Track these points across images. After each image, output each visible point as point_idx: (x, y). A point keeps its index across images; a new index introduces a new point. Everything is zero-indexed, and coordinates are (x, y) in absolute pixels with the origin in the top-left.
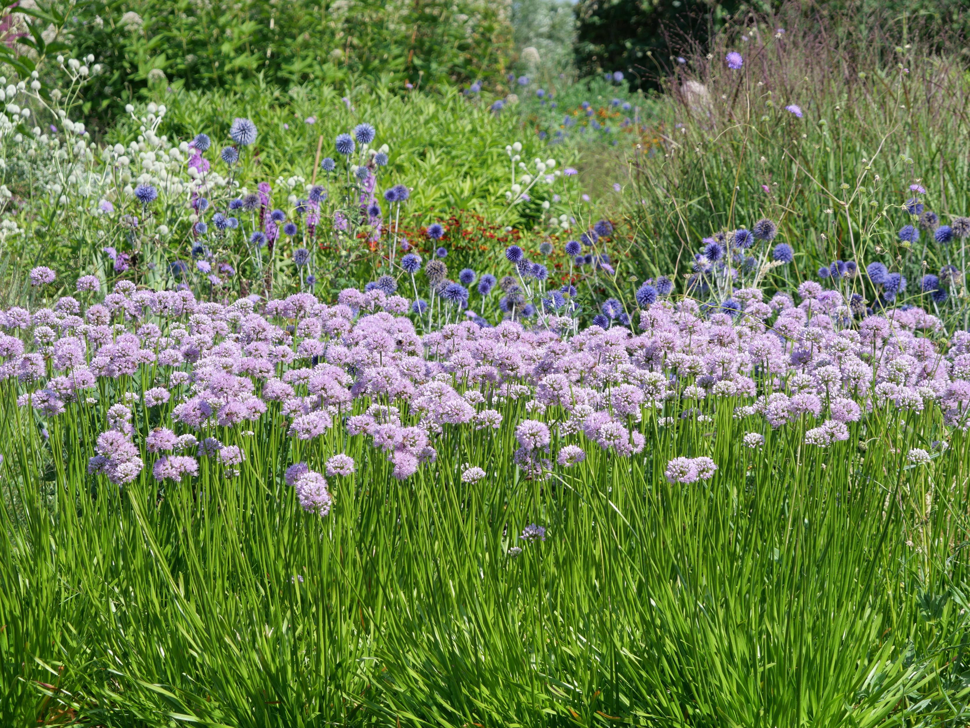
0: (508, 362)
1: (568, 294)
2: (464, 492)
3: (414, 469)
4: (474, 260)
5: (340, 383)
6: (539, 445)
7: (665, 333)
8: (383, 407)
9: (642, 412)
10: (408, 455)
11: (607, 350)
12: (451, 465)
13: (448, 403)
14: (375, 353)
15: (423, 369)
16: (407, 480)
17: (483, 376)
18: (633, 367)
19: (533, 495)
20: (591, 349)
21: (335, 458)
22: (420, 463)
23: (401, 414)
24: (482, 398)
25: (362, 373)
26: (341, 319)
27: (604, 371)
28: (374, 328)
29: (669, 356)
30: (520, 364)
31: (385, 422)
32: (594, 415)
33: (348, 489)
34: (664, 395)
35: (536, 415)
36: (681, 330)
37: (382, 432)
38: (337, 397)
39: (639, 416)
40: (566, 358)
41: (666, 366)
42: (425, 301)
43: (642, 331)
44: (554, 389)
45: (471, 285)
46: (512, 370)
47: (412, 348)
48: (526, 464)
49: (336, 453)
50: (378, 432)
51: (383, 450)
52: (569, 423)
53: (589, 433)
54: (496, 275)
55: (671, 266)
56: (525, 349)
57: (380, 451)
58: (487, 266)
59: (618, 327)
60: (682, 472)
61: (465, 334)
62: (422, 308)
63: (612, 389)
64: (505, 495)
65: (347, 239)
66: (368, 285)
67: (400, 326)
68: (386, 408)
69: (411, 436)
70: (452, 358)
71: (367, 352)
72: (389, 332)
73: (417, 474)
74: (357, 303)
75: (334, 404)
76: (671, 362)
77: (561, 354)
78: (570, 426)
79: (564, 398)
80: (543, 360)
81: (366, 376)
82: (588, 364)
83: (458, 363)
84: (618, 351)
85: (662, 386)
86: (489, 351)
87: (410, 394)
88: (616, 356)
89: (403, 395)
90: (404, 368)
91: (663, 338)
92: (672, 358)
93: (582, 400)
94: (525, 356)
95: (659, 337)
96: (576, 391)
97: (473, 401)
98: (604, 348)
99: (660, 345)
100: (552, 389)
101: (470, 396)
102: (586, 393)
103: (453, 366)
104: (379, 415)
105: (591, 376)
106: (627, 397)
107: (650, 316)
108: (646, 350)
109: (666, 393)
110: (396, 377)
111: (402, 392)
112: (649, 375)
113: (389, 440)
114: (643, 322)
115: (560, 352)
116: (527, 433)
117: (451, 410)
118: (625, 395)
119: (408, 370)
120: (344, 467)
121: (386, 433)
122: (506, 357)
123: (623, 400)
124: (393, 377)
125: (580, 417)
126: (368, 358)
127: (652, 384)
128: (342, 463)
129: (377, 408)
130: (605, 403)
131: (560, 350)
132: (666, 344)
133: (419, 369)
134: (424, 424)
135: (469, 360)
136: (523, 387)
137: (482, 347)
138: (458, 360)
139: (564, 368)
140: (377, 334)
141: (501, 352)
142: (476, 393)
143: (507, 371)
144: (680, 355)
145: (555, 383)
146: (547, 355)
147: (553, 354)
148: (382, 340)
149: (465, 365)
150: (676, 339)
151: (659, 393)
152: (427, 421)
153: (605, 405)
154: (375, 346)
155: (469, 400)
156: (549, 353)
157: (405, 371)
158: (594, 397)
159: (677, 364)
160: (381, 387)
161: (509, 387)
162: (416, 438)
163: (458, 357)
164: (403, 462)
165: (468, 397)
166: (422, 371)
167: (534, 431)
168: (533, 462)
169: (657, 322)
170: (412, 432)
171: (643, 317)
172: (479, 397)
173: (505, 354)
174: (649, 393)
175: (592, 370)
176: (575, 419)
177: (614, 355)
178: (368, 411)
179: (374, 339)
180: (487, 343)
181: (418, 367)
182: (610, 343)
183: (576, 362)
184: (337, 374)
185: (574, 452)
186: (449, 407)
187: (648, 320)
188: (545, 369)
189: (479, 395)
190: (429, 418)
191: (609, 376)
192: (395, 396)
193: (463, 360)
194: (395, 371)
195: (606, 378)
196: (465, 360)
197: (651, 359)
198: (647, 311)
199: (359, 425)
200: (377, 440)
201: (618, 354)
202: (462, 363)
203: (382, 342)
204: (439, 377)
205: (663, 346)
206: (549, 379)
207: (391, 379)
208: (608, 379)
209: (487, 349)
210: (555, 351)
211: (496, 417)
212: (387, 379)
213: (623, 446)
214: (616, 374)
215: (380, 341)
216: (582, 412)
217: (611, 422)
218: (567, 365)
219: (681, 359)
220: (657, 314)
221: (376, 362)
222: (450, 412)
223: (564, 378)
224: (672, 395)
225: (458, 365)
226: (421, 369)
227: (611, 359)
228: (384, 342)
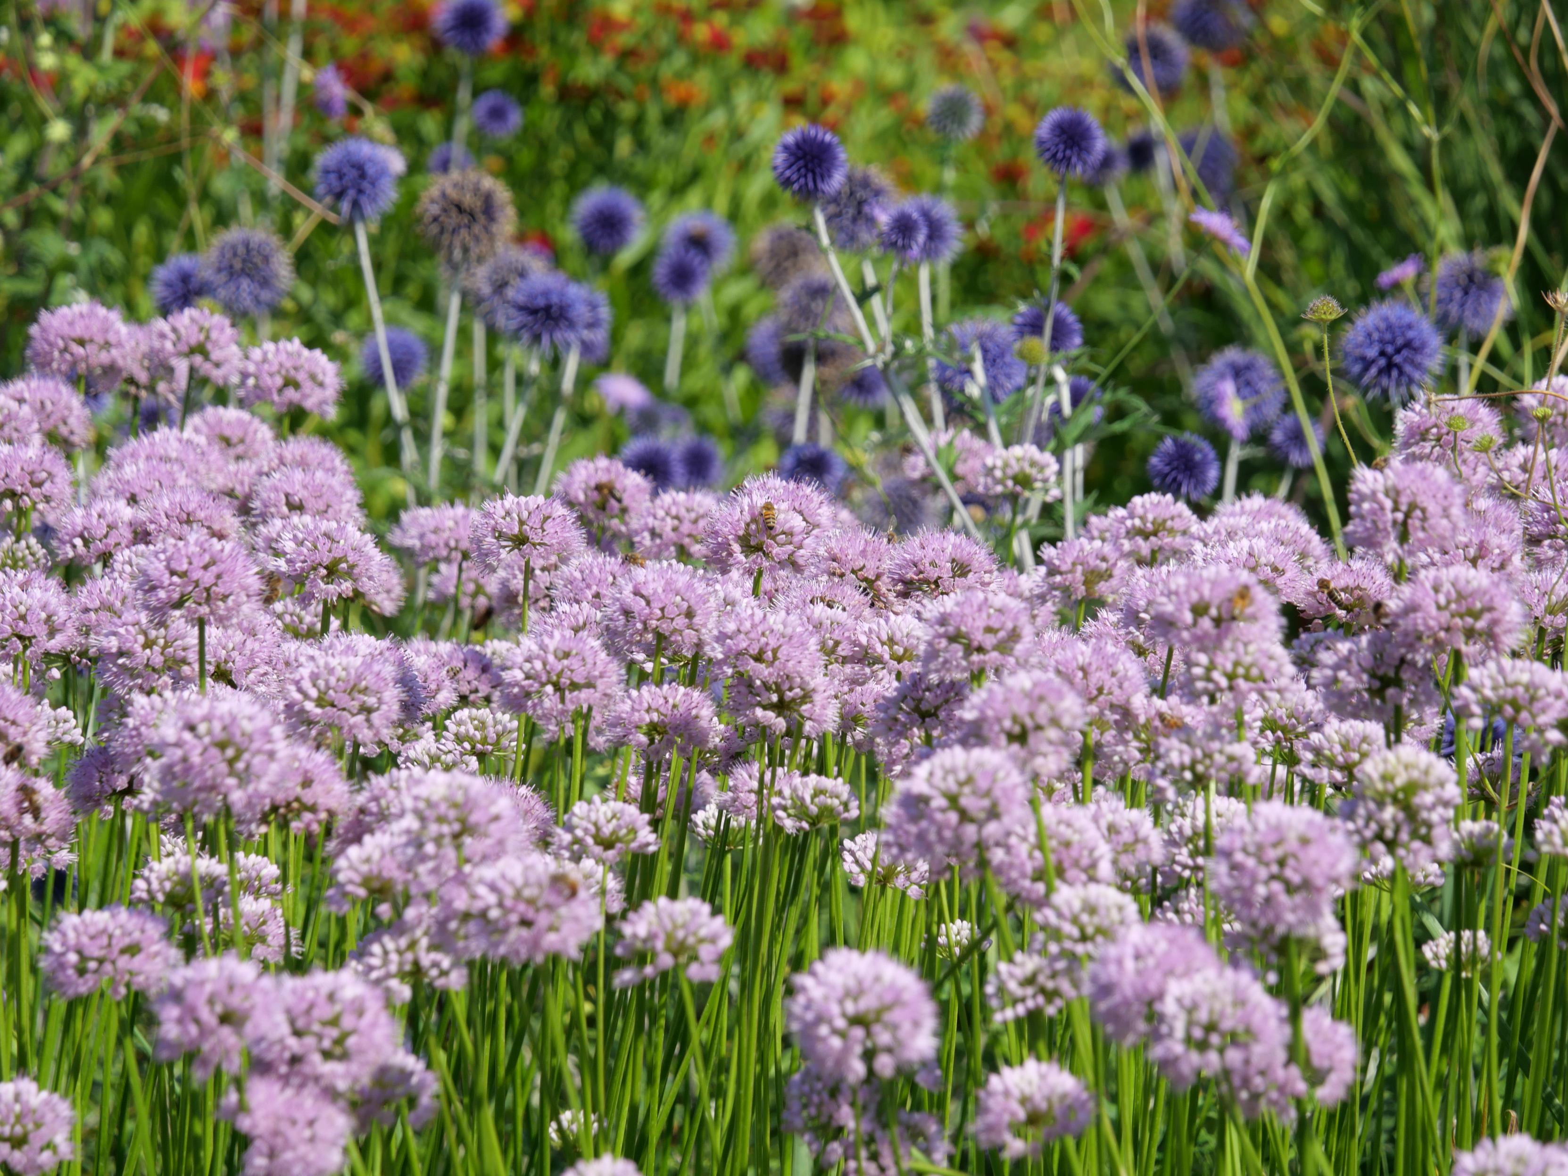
0: (762, 672)
1: (1040, 345)
4: (641, 145)
6: (885, 1065)
8: (207, 865)
9: (1350, 926)
10: (309, 1097)
13: (490, 872)
14: (177, 621)
15: (392, 699)
17: (653, 729)
24: (646, 835)
25: (121, 710)
26: (33, 448)
28: (183, 489)
29: (1472, 672)
30: (818, 681)
37: (198, 998)
39: (1334, 941)
41: (1460, 714)
44: (965, 816)
45: (626, 257)
46: (781, 707)
48: (836, 1133)
50: (176, 995)
52: (1028, 963)
53: (1113, 1015)
54: (734, 216)
55: (1506, 197)
58: (695, 176)
62: (402, 370)
65: (73, 61)
68: (218, 866)
69: (325, 1011)
71: (143, 617)
72: (244, 510)
74: (111, 370)
76: (1485, 703)
77: (996, 648)
78: (1030, 981)
79: (1008, 849)
80: (918, 668)
81: (136, 728)
82: (1117, 691)
83: (544, 678)
84: (1246, 644)
85: (1440, 810)
86: (680, 622)
87: (331, 813)
88: (1241, 671)
89: (298, 814)
90: (306, 696)
91: (1448, 594)
92: (1488, 683)
93: (1085, 862)
94: (837, 643)
95: (1428, 585)
96: (1060, 822)
97: (608, 845)
98: (1185, 635)
99: (1432, 623)
100: (953, 817)
101: (596, 824)
102: (1103, 824)
103: (522, 688)
104: (192, 900)
105: (1126, 743)
106: (1282, 863)
107: (1394, 493)
108: (1370, 643)
109: (1457, 829)
110: (268, 747)
111: (295, 805)
112: (1385, 761)
113: (226, 1032)
114: (1362, 518)
115: (989, 641)
116: (835, 1009)
117: (500, 905)
118: (1273, 854)
119: (320, 702)
120: (31, 1137)
121: (211, 1002)
122: (755, 650)
123: (1263, 873)
124: (255, 746)
125: (1076, 941)
126: (149, 644)
127: (1395, 800)
128: (19, 1118)
129: (182, 868)
130: (1190, 862)
131: (989, 630)
132: (1461, 616)
133: (372, 701)
134: (386, 953)
135: (590, 661)
136: (827, 783)
137: (648, 603)
138: (545, 664)
139: (1007, 724)
140: (186, 545)
141: (731, 627)
142: (622, 812)
143: (759, 712)
144: (1522, 671)
145: (967, 790)
146: (932, 654)
147: (958, 650)
148: (206, 568)
149: (575, 686)
150: (1504, 597)
151: (1427, 841)
152: (403, 942)
153: (1187, 873)
154: (176, 596)
155: (590, 841)
156: (944, 643)
157: (309, 706)
158: (1137, 841)
159: (1509, 710)
160: (200, 789)
161: (768, 776)
162: (348, 1022)
163: (543, 647)
164: (285, 1127)
165: (586, 831)
166: (384, 707)
167: (867, 1003)
168: (865, 1126)
169: (1424, 519)
170: (331, 997)
171: (1363, 498)
172: (633, 831)
173: (753, 635)
174: (1379, 836)
175: (1136, 717)
176: (1053, 948)
177: (1229, 667)
178: (140, 884)
179: (174, 565)
180: (669, 588)
181: (365, 691)
182: (1214, 612)
183: (1060, 696)
184: (6, 719)
185: (1046, 1091)
186: (493, 888)
187: (1382, 508)
188: (924, 707)
189: (633, 822)
190: (412, 928)
191: (1208, 755)
192: (264, 820)
193: (565, 662)
194: (264, 718)
195: (1194, 763)
196: (574, 663)
197: (1397, 682)
198: (1381, 470)
199: (97, 953)
200: (170, 1030)
201: (1248, 660)
202: (560, 674)
203: (208, 578)
204: (459, 723)
205: (1448, 629)
206: (939, 774)
207: (246, 756)
208: (1200, 768)
209: (671, 611)
210: (966, 636)
211: (703, 932)
212: (230, 752)
213: (1262, 1073)
214: (1236, 749)
215: (197, 575)
216: (1085, 918)
217: (1211, 973)
218: (1022, 708)
219: (1527, 688)
220: (1421, 485)
221: (184, 661)
222: (494, 913)
223: (1009, 765)
224: (1485, 842)
225: (543, 685)
226: (380, 701)
227: (1216, 683)
228: (219, 576)
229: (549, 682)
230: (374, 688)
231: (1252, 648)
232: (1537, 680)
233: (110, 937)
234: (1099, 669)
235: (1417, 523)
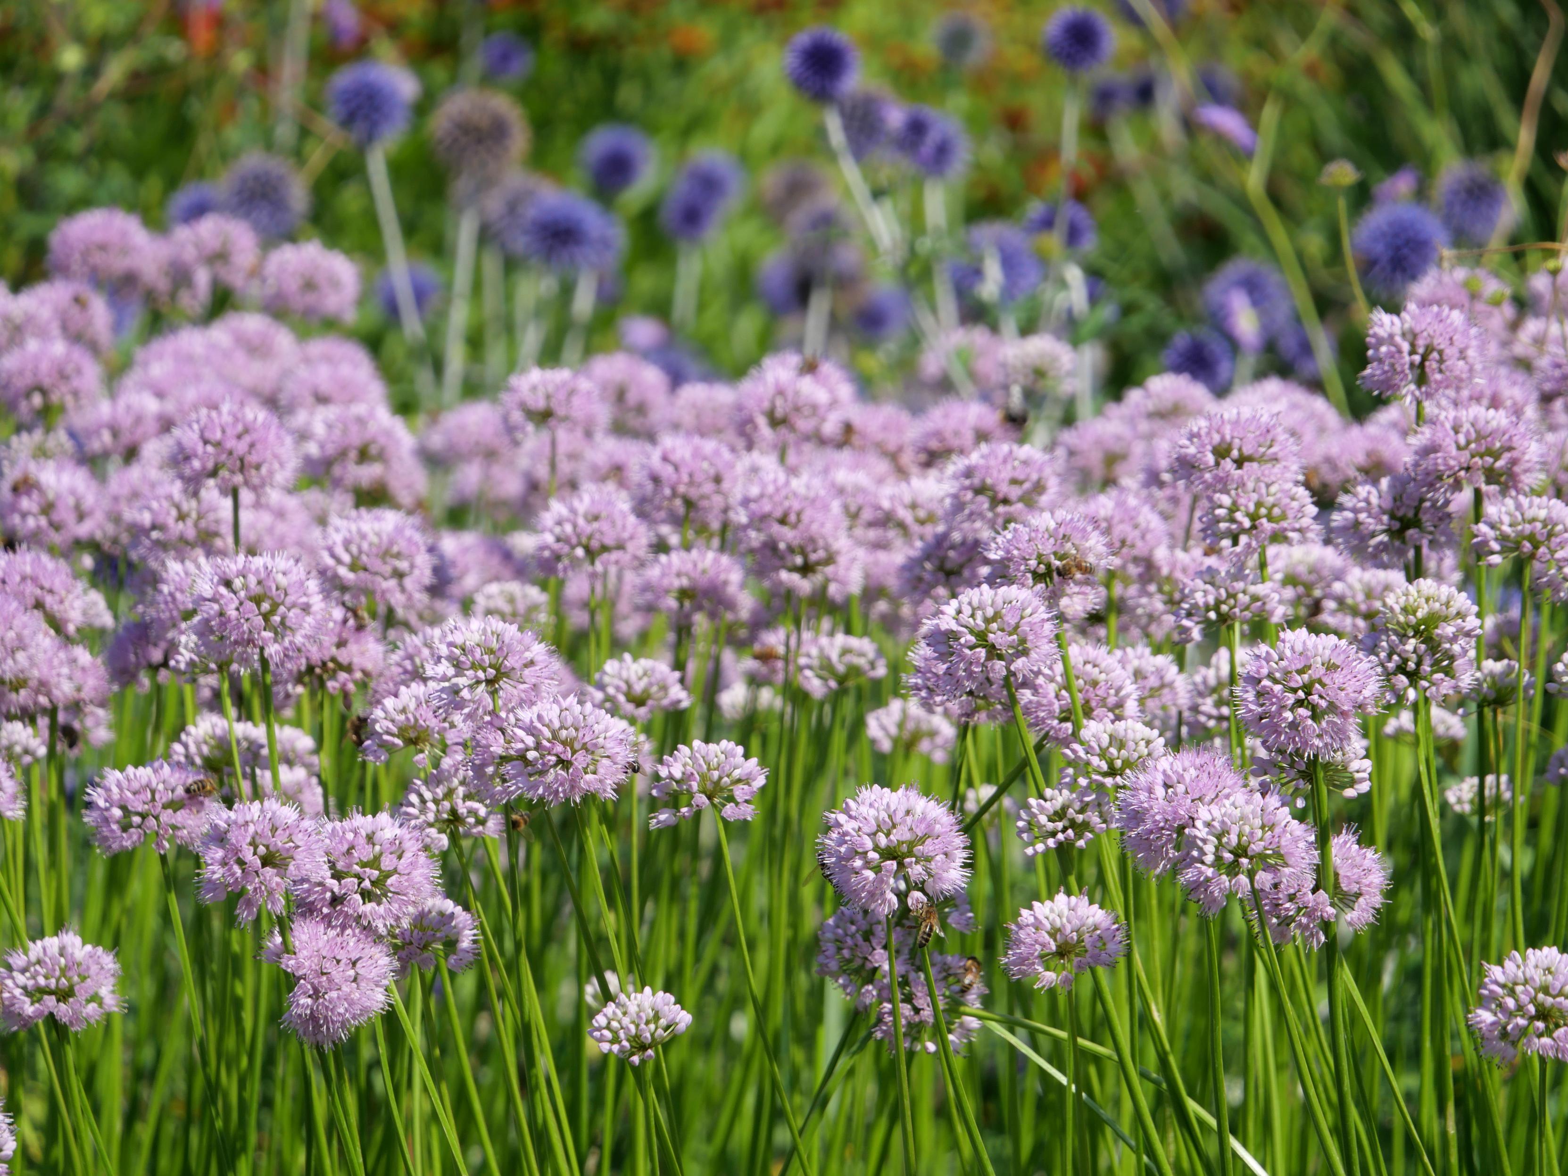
0: (787, 536)
1: (1054, 240)
2: (597, 1102)
3: (377, 1000)
5: (56, 624)
7: (1478, 411)
8: (242, 729)
9: (1375, 753)
10: (352, 939)
11: (1222, 484)
12: (540, 985)
13: (527, 715)
14: (210, 491)
15: (424, 564)
16: (351, 1048)
17: (684, 594)
18: (1331, 557)
19: (896, 1115)
20: (1153, 479)
21: (36, 949)
22: (402, 972)
23: (324, 761)
24: (677, 693)
25: (155, 580)
26: (59, 348)
27: (1210, 576)
28: (210, 385)
29: (1491, 510)
30: (841, 543)
31: (257, 794)
32: (1166, 763)
33: (89, 1085)
34: (1466, 680)
35: (915, 768)
36: (1546, 399)
37: (241, 839)
38: (43, 686)
39: (1361, 767)
40: (1044, 521)
41: (1480, 551)
42: (429, 271)
43: (1381, 402)
44: (993, 652)
45: (634, 200)
46: (806, 569)
47: (367, 474)
48: (870, 975)
49: (38, 934)
50: (219, 837)
51: (245, 915)
52: (1058, 798)
53: (1144, 842)
56: (861, 478)
57: (231, 921)
59: (1273, 385)
60: (1543, 1014)
61: (603, 413)
62: (419, 297)
63: (1242, 654)
64: (778, 1115)
66: (183, 198)
67: (323, 376)
68: (257, 732)
69: (365, 852)
70: (547, 518)
71: (176, 489)
72: (270, 400)
73: (390, 1018)
74: (134, 275)
75: (28, 716)
76: (1503, 538)
77: (1021, 499)
78: (1060, 815)
79: (1035, 689)
80: (941, 528)
81: (171, 594)
82: (1139, 544)
83: (574, 540)
84: (1268, 486)
85: (1462, 641)
86: (708, 487)
87: (366, 673)
88: (1263, 511)
89: (333, 676)
90: (339, 561)
91: (1468, 433)
92: (1506, 519)
93: (1112, 700)
94: (860, 509)
95: (1448, 426)
96: (1085, 663)
97: (639, 702)
98: (1208, 476)
99: (1452, 463)
100: (982, 653)
101: (627, 683)
102: (1130, 669)
103: (553, 551)
104: (230, 763)
105: (1150, 595)
106: (1308, 689)
107: (1412, 336)
108: (1392, 486)
109: (1479, 668)
110: (304, 599)
111: (331, 665)
112: (1406, 594)
113: (269, 871)
114: (1380, 361)
115: (1014, 492)
116: (869, 844)
117: (538, 747)
118: (1298, 680)
119: (353, 567)
120: (76, 988)
121: (254, 844)
122: (778, 513)
123: (1291, 699)
124: (290, 600)
125: (1105, 774)
126: (182, 517)
127: (1417, 633)
128: (64, 971)
129: (219, 732)
130: (1214, 712)
131: (1014, 482)
132: (1481, 457)
133: (403, 565)
134: (423, 801)
135: (619, 523)
136: (854, 642)
137: (677, 468)
138: (575, 526)
139: (1033, 563)
140: (220, 413)
141: (755, 491)
142: (653, 670)
143: (784, 575)
144: (1539, 507)
145: (994, 626)
146: (959, 506)
147: (984, 502)
148: (239, 437)
149: (605, 549)
150: (1524, 436)
151: (1448, 672)
152: (440, 791)
153: (1212, 723)
154: (210, 465)
155: (621, 698)
156: (969, 495)
157: (343, 571)
158: (1163, 686)
159: (1527, 546)
160: (236, 642)
161: (793, 642)
162: (387, 863)
163: (573, 511)
164: (329, 966)
165: (618, 688)
166: (417, 572)
167: (900, 835)
168: (900, 968)
169: (1441, 361)
170: (370, 839)
171: (1380, 342)
172: (664, 688)
173: (777, 499)
174: (1401, 669)
175: (1158, 569)
176: (1083, 782)
177: (1252, 507)
178: (178, 748)
179: (207, 435)
180: (697, 454)
181: (398, 556)
182: (1235, 453)
183: (1085, 536)
184: (42, 588)
185: (1076, 922)
186: (531, 730)
187: (1400, 351)
188: (949, 565)
189: (664, 680)
190: (449, 779)
191: (1232, 595)
192: (299, 679)
193: (595, 525)
194: (298, 572)
195: (1218, 603)
196: (604, 525)
197: (1415, 523)
198: (1398, 314)
199: (140, 808)
200: (215, 872)
201: (1270, 500)
202: (590, 537)
203: (241, 447)
204: (489, 597)
205: (1468, 469)
206: (967, 610)
207: (282, 609)
208: (1224, 608)
209: (699, 477)
210: (992, 488)
211: (737, 773)
212: (266, 606)
213: (1292, 898)
214: (1260, 589)
215: (230, 444)
216: (1113, 751)
217: (1240, 797)
218: (1047, 548)
219: (1545, 523)
220: (1438, 328)
221: (216, 534)
222: (532, 755)
223: (1036, 602)
224: (1507, 680)
225: (573, 547)
226: (412, 566)
227: (1240, 523)
228: (252, 445)
229: (579, 544)
230: (405, 551)
231: (1273, 489)
232: (1554, 515)
233: (153, 792)
234: (1122, 521)
235: (1435, 365)
